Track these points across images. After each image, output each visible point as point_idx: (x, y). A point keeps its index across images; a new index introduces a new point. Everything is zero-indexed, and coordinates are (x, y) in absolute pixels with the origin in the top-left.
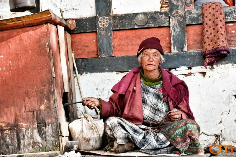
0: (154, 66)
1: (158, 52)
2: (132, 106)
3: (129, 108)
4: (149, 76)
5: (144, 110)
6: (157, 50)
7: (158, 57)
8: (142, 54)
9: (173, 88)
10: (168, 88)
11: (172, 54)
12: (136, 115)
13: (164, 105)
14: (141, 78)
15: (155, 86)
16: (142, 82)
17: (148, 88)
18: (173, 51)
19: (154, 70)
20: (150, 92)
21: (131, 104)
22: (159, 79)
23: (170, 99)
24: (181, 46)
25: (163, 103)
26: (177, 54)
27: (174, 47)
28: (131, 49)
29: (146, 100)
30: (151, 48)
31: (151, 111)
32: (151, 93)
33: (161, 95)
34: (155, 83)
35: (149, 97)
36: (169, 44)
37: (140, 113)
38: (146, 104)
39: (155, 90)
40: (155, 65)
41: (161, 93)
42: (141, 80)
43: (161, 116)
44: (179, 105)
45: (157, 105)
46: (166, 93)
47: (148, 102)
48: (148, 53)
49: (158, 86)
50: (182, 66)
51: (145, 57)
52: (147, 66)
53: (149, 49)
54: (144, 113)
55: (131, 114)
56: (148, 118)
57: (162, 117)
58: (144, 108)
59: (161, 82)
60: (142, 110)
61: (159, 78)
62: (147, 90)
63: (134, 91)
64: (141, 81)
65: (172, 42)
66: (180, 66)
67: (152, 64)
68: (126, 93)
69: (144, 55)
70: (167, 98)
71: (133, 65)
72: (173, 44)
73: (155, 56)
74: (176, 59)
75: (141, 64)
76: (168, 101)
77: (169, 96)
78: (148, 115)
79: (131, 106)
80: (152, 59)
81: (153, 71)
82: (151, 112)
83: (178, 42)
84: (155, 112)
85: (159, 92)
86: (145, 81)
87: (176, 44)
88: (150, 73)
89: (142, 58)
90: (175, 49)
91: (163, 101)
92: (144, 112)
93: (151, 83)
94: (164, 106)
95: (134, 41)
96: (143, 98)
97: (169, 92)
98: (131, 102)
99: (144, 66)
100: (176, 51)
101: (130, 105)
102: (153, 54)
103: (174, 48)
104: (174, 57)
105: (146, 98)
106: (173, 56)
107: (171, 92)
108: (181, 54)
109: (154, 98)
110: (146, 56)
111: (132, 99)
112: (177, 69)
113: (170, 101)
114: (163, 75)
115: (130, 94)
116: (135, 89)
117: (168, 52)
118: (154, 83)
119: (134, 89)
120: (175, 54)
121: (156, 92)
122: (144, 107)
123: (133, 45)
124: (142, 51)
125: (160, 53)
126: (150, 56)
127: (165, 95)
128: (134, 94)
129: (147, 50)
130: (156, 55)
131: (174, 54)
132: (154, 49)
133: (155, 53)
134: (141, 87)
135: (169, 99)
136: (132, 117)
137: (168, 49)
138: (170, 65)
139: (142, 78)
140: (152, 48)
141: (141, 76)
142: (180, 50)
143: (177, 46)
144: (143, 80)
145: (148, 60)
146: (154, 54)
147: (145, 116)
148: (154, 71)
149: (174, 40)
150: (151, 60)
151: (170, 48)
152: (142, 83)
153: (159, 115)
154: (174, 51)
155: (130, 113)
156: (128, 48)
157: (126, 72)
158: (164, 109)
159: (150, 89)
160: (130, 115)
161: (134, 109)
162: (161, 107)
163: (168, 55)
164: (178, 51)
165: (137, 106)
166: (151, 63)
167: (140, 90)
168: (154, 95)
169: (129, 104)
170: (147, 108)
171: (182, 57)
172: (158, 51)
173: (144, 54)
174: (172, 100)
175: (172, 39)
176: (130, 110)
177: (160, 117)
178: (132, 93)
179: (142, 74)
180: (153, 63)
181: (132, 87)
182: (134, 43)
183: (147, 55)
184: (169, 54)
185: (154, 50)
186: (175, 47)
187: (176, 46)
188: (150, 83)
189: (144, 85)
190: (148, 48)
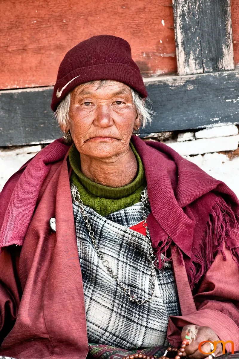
0: (116, 143)
1: (128, 91)
2: (46, 293)
3: (36, 298)
4: (100, 177)
5: (91, 308)
6: (121, 85)
7: (126, 111)
8: (69, 98)
9: (185, 218)
10: (167, 220)
11: (180, 80)
12: (63, 326)
13: (156, 283)
14: (71, 182)
15: (122, 211)
16: (77, 198)
17: (101, 221)
18: (182, 69)
19: (117, 154)
20: (106, 238)
21: (44, 282)
22: (136, 185)
23: (179, 254)
24: (210, 51)
25: (154, 273)
26: (197, 82)
27: (187, 54)
28: (34, 65)
29: (95, 268)
30: (102, 80)
31: (115, 309)
32: (111, 240)
33: (146, 245)
34: (123, 201)
35: (105, 257)
36: (169, 42)
37: (76, 320)
38: (96, 283)
39: (123, 228)
40: (118, 139)
41: (144, 238)
42: (74, 191)
43: (149, 326)
44: (208, 274)
45: (133, 287)
46: (164, 238)
47: (103, 275)
48: (94, 96)
49: (135, 209)
50: (217, 122)
51: (83, 113)
52: (90, 143)
53: (97, 84)
54: (90, 319)
55: (45, 323)
56: (107, 334)
57: (155, 327)
58: (88, 300)
59: (145, 195)
60: (84, 308)
61: (134, 182)
62: (95, 230)
63: (50, 233)
64: (74, 193)
65: (180, 37)
66: (209, 123)
67: (107, 134)
68: (24, 239)
69: (77, 105)
70: (169, 255)
71: (44, 123)
72: (183, 43)
73: (117, 106)
74: (195, 99)
75: (69, 132)
76: (171, 263)
77: (173, 244)
78: (104, 326)
79: (42, 292)
80: (109, 116)
81: (113, 160)
82: (114, 314)
83: (202, 36)
84: (130, 312)
85: (139, 234)
86: (88, 197)
87: (194, 43)
88: (105, 166)
89: (71, 115)
90: (192, 62)
91: (153, 266)
92: (90, 313)
93: (109, 202)
94: (157, 287)
95: (44, 35)
96: (85, 260)
97: (174, 231)
98: (42, 274)
99: (80, 143)
100: (195, 72)
101: (39, 284)
102: (110, 98)
103: (187, 61)
104: (186, 91)
105: (96, 263)
106: (183, 89)
107: (179, 231)
108: (211, 79)
109: (121, 258)
110: (84, 106)
111: (46, 263)
112: (198, 134)
113: (180, 263)
114: (148, 172)
115: (37, 244)
116: (53, 226)
117: (166, 70)
118: (118, 203)
119: (48, 223)
120: (192, 82)
121: (126, 235)
122: (90, 295)
123: (40, 49)
124: (70, 90)
125: (133, 94)
126: (99, 108)
127: (161, 243)
128: (50, 245)
129: (87, 85)
130: (119, 103)
131: (187, 81)
132: (113, 83)
133: (117, 94)
134: (75, 219)
135: (174, 257)
136: (48, 333)
137: (166, 61)
138: (173, 120)
139: (76, 182)
140: (107, 79)
141: (73, 178)
142: (207, 66)
143: (197, 52)
144: (82, 190)
145: (93, 122)
146: (115, 99)
147: (96, 331)
148: (117, 158)
149: (185, 29)
150: (105, 121)
151: (174, 60)
152: (77, 203)
153: (144, 324)
154: (188, 70)
155: (42, 320)
156: (23, 61)
157: (22, 146)
158: (158, 299)
159: (106, 225)
160: (43, 326)
161: (56, 306)
162: (147, 291)
163: (165, 85)
164: (201, 71)
165: (65, 291)
166: (106, 132)
167: (72, 232)
168: (121, 246)
169: (35, 282)
170: (100, 301)
171: (217, 89)
172: (128, 88)
173: (77, 100)
174: (186, 258)
175: (178, 27)
176: (41, 308)
177: (148, 330)
178: (46, 240)
179: (76, 171)
180: (114, 131)
181: (45, 219)
182: (45, 42)
183: (87, 104)
184: (169, 79)
185: (113, 87)
186: (192, 57)
187: (195, 51)
188: (104, 201)
189: (83, 211)
190: (91, 80)
